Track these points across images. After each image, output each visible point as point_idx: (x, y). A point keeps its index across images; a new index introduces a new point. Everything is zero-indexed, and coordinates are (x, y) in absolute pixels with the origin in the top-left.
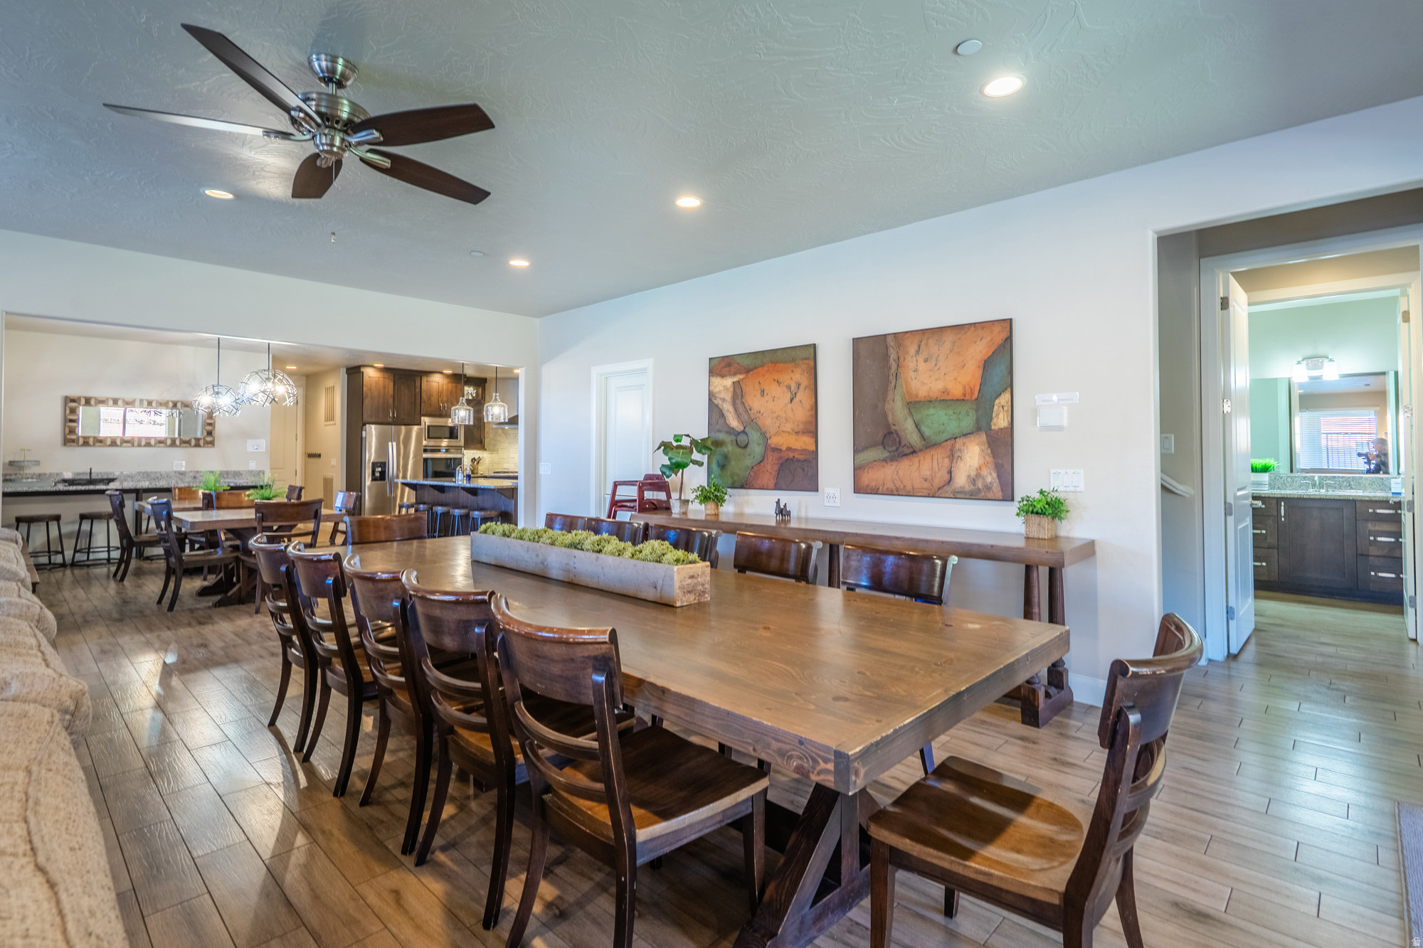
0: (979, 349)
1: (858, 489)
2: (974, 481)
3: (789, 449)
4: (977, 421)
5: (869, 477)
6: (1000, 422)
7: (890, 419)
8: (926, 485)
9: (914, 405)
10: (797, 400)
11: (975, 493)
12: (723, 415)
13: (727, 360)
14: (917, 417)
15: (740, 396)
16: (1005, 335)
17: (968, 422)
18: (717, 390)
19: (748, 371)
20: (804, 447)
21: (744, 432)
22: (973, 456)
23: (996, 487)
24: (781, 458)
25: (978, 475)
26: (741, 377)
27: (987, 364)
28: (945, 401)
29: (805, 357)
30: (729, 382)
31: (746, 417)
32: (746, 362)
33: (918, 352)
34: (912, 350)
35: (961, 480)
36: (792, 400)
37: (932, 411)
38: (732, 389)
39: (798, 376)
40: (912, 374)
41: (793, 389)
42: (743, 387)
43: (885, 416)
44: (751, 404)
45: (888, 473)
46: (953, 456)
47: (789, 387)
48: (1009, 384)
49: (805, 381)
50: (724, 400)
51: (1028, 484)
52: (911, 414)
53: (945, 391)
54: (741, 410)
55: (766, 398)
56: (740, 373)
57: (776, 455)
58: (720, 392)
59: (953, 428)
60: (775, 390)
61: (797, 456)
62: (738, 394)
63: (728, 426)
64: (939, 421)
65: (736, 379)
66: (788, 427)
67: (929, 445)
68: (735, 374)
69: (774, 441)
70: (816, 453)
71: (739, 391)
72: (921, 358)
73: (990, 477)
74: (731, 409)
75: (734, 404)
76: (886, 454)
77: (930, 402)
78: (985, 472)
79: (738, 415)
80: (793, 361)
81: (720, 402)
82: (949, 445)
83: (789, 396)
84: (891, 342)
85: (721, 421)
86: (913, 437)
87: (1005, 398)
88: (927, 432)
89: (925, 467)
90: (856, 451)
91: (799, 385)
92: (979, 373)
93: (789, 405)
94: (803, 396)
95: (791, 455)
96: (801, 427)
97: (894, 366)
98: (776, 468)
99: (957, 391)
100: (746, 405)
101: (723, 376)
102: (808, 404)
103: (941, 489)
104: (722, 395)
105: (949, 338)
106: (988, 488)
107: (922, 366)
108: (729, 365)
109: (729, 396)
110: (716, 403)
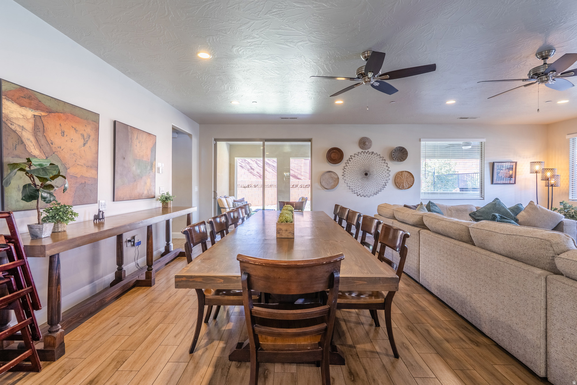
0: (151, 143)
1: (115, 199)
2: (148, 192)
3: (82, 177)
5: (117, 193)
6: (154, 171)
7: (129, 165)
8: (138, 195)
9: (136, 160)
10: (87, 145)
11: (149, 196)
12: (22, 142)
13: (26, 91)
15: (41, 129)
16: (155, 141)
18: (14, 115)
19: (50, 111)
20: (91, 176)
22: (148, 183)
24: (76, 183)
26: (43, 114)
27: (152, 150)
28: (143, 161)
29: (94, 120)
30: (30, 113)
31: (48, 149)
32: (49, 104)
33: (137, 138)
36: (84, 144)
37: (140, 164)
38: (32, 121)
39: (89, 130)
40: (135, 148)
41: (85, 137)
42: (45, 123)
44: (52, 139)
45: (127, 191)
47: (83, 135)
48: (155, 159)
49: (93, 134)
50: (23, 128)
52: (135, 164)
53: (143, 157)
54: (43, 142)
55: (65, 139)
56: (42, 111)
57: (74, 181)
58: (17, 119)
60: (72, 134)
61: (86, 182)
63: (29, 154)
65: (37, 113)
66: (82, 162)
68: (36, 109)
69: (71, 171)
70: (97, 180)
71: (40, 126)
72: (137, 141)
74: (32, 139)
75: (35, 135)
76: (127, 182)
77: (140, 160)
78: (150, 189)
81: (18, 129)
83: (82, 142)
84: (130, 129)
87: (154, 163)
92: (150, 153)
93: (83, 148)
94: (91, 144)
95: (83, 182)
96: (90, 164)
97: (131, 141)
98: (73, 190)
99: (146, 158)
100: (48, 139)
101: (21, 105)
102: (93, 149)
103: (141, 196)
104: (22, 123)
105: (144, 136)
107: (138, 145)
108: (29, 98)
109: (29, 126)
110: (13, 127)
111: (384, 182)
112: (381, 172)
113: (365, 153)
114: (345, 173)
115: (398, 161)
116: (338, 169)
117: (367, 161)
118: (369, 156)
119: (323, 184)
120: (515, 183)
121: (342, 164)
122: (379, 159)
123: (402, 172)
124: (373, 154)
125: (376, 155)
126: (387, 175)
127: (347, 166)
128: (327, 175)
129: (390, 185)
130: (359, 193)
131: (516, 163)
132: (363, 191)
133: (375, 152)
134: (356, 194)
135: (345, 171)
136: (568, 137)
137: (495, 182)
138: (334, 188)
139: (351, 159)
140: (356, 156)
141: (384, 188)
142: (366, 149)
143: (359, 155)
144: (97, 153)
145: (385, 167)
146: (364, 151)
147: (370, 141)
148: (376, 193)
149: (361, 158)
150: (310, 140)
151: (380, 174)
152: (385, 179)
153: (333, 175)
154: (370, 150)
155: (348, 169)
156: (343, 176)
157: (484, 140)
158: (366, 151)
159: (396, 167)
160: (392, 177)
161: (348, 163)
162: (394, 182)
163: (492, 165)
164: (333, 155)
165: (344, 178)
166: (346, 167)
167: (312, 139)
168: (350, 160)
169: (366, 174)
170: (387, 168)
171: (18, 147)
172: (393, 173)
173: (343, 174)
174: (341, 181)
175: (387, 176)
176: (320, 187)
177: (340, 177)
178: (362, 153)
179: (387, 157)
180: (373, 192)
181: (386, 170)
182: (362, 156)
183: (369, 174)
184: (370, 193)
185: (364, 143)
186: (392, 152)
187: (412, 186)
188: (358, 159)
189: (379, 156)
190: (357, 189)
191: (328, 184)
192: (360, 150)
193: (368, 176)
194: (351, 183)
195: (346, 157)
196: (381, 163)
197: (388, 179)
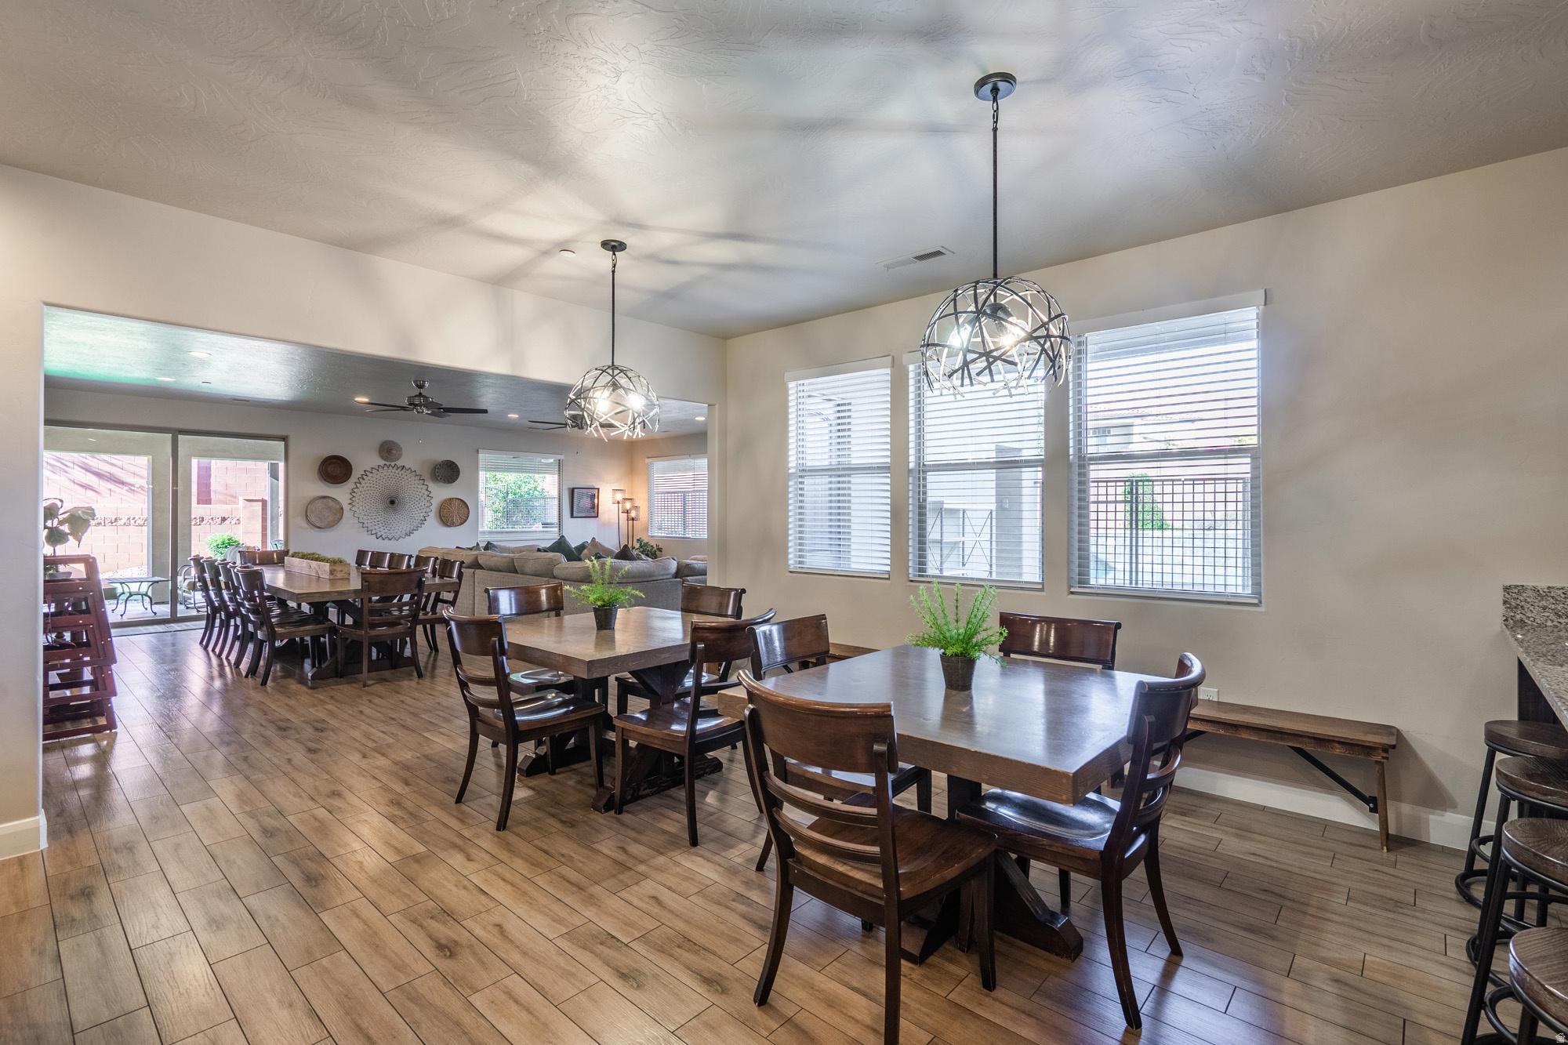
111: (422, 515)
112: (416, 499)
113: (390, 468)
114: (353, 499)
115: (445, 482)
116: (340, 493)
117: (394, 480)
118: (397, 472)
119: (313, 518)
120: (597, 517)
121: (350, 485)
122: (414, 478)
123: (451, 499)
124: (404, 470)
125: (408, 472)
126: (429, 504)
127: (357, 488)
128: (319, 504)
129: (432, 520)
130: (379, 534)
131: (598, 489)
132: (386, 531)
133: (407, 466)
134: (374, 536)
135: (354, 497)
136: (647, 461)
137: (575, 515)
138: (333, 526)
139: (364, 477)
140: (374, 471)
141: (422, 525)
142: (392, 461)
143: (380, 469)
145: (424, 491)
146: (388, 463)
147: (399, 449)
148: (409, 534)
149: (382, 475)
150: (284, 439)
151: (417, 503)
152: (424, 511)
153: (332, 503)
154: (399, 463)
155: (359, 494)
156: (350, 506)
157: (561, 457)
158: (393, 464)
159: (441, 493)
160: (434, 507)
161: (360, 483)
162: (438, 515)
163: (572, 491)
164: (330, 469)
165: (353, 509)
166: (355, 490)
167: (287, 436)
168: (363, 479)
169: (392, 502)
170: (428, 493)
172: (436, 502)
173: (351, 502)
174: (347, 514)
175: (426, 505)
176: (304, 524)
177: (346, 507)
178: (386, 468)
179: (426, 475)
180: (404, 532)
181: (425, 496)
182: (385, 472)
183: (396, 502)
184: (399, 533)
185: (388, 450)
186: (435, 468)
187: (466, 521)
188: (378, 476)
189: (414, 473)
190: (377, 527)
191: (321, 519)
192: (382, 462)
193: (395, 505)
194: (365, 517)
195: (356, 473)
196: (417, 485)
197: (428, 510)
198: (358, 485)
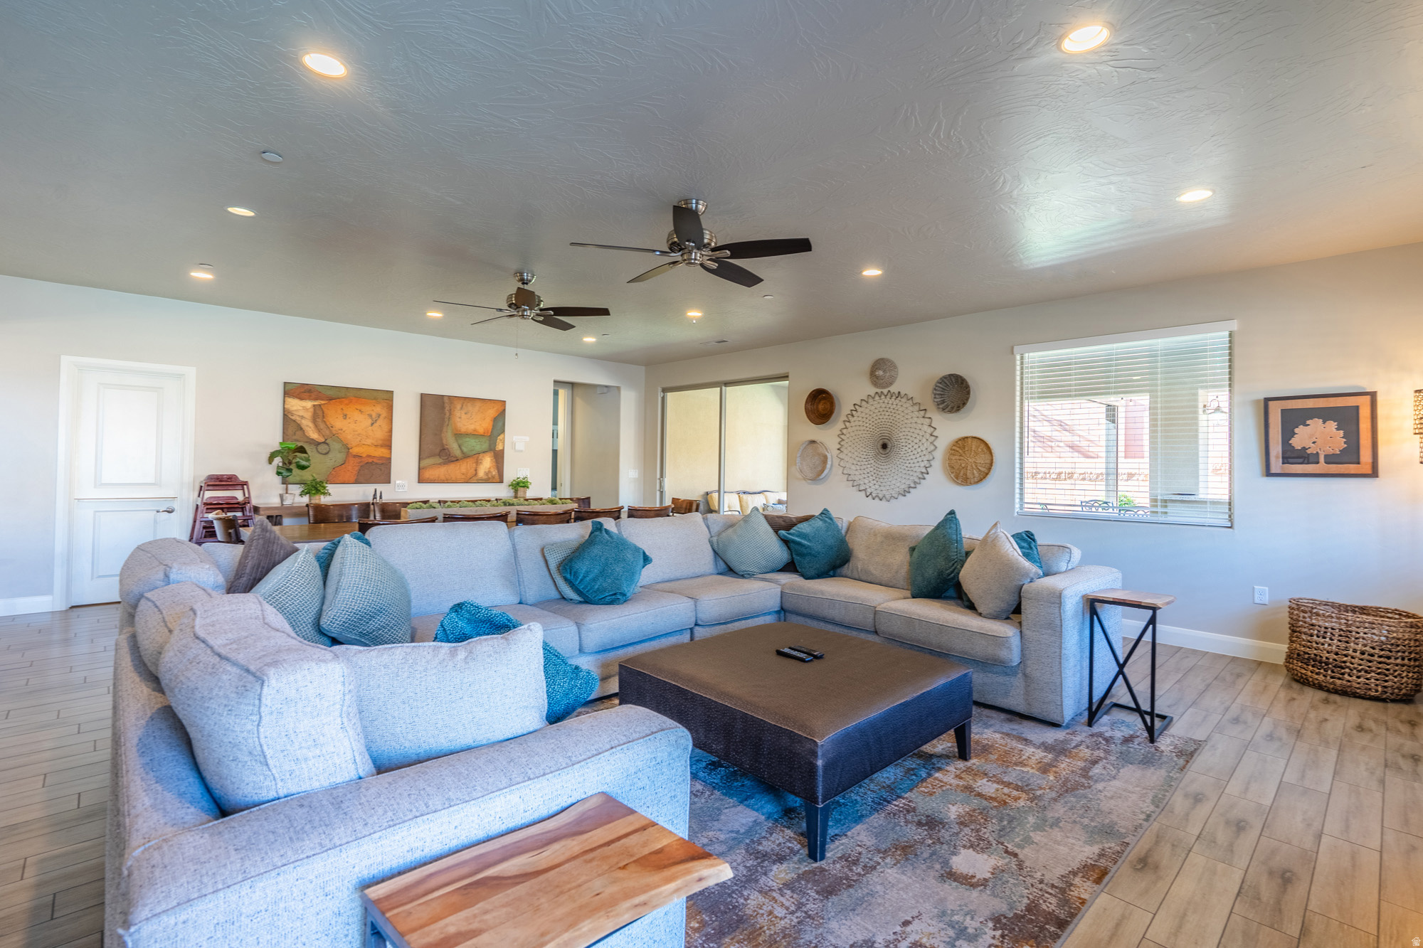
0: (492, 412)
1: (421, 480)
2: (487, 474)
3: (369, 456)
4: (490, 446)
5: (427, 474)
6: (499, 447)
7: (444, 442)
8: (463, 477)
9: (459, 435)
10: (376, 425)
11: (488, 480)
12: (301, 429)
13: (306, 387)
14: (460, 442)
15: (321, 417)
16: (503, 408)
17: (485, 446)
18: (294, 408)
19: (330, 399)
20: (381, 455)
21: (324, 443)
22: (487, 463)
23: (497, 477)
24: (361, 462)
25: (489, 472)
26: (323, 402)
27: (495, 420)
28: (474, 435)
29: (385, 399)
30: (309, 404)
31: (328, 432)
32: (329, 393)
33: (461, 408)
34: (459, 407)
35: (481, 474)
36: (372, 424)
37: (468, 439)
38: (312, 410)
39: (379, 409)
40: (458, 420)
41: (374, 416)
42: (325, 410)
43: (441, 440)
44: (332, 423)
45: (442, 471)
46: (478, 463)
47: (370, 416)
48: (503, 431)
49: (384, 413)
50: (302, 417)
51: (510, 474)
52: (457, 440)
53: (475, 430)
54: (322, 426)
55: (348, 421)
56: (322, 400)
57: (358, 460)
58: (297, 411)
59: (478, 448)
60: (356, 416)
61: (375, 460)
62: (318, 415)
63: (308, 437)
64: (472, 445)
65: (316, 403)
66: (369, 442)
67: (466, 456)
68: (316, 399)
69: (355, 451)
70: (390, 459)
71: (320, 413)
72: (463, 412)
73: (494, 472)
74: (311, 425)
75: (314, 420)
76: (441, 461)
77: (467, 435)
78: (492, 470)
79: (319, 431)
80: (375, 399)
81: (298, 418)
82: (476, 457)
83: (370, 421)
84: (446, 400)
85: (299, 433)
86: (457, 453)
87: (501, 437)
88: (465, 450)
89: (464, 467)
90: (420, 459)
91: (379, 416)
92: (492, 423)
93: (370, 427)
94: (382, 422)
95: (370, 460)
96: (380, 442)
97: (448, 414)
98: (357, 468)
99: (481, 431)
100: (328, 424)
101: (300, 399)
102: (386, 428)
103: (471, 479)
104: (301, 413)
105: (478, 404)
106: (493, 477)
107: (464, 416)
108: (310, 391)
109: (308, 415)
110: (293, 418)
111: (922, 464)
112: (917, 441)
113: (883, 397)
114: (842, 443)
115: (951, 412)
116: (827, 435)
117: (887, 414)
118: (890, 402)
120: (1375, 473)
121: (836, 424)
122: (911, 408)
123: (964, 439)
124: (899, 398)
125: (904, 400)
126: (933, 448)
127: (846, 428)
128: (810, 450)
129: (937, 474)
130: (869, 491)
131: (1373, 395)
132: (877, 487)
133: (903, 393)
134: (864, 492)
135: (842, 440)
137: (1276, 467)
139: (854, 413)
140: (864, 403)
141: (922, 481)
142: (884, 388)
143: (871, 400)
144: (391, 431)
145: (926, 428)
146: (879, 391)
148: (905, 493)
149: (874, 408)
150: (787, 377)
151: (916, 446)
152: (925, 459)
153: (818, 449)
154: (894, 389)
155: (848, 435)
156: (837, 452)
158: (885, 391)
159: (950, 428)
160: (939, 455)
161: (849, 422)
162: (946, 465)
163: (1264, 408)
165: (840, 456)
166: (844, 431)
167: (790, 374)
168: (853, 416)
169: (884, 446)
170: (931, 430)
171: (297, 433)
172: (943, 445)
173: (839, 446)
175: (929, 450)
176: (800, 478)
177: (833, 453)
178: (877, 398)
179: (929, 402)
180: (897, 490)
181: (928, 436)
182: (877, 404)
183: (890, 445)
184: (891, 492)
185: (880, 372)
186: (936, 390)
187: (987, 475)
188: (867, 411)
189: (910, 402)
190: (866, 481)
191: (811, 470)
192: (872, 390)
193: (888, 450)
194: (853, 468)
195: (844, 407)
196: (916, 419)
197: (932, 458)
198: (847, 424)
